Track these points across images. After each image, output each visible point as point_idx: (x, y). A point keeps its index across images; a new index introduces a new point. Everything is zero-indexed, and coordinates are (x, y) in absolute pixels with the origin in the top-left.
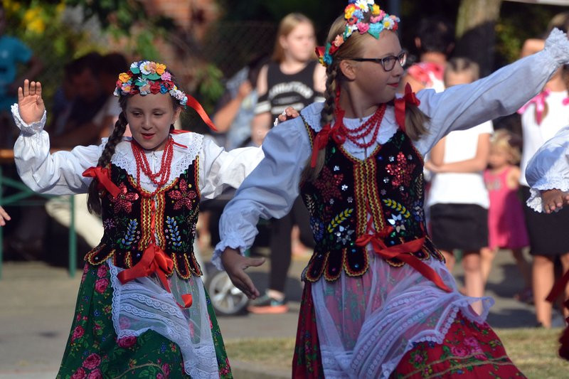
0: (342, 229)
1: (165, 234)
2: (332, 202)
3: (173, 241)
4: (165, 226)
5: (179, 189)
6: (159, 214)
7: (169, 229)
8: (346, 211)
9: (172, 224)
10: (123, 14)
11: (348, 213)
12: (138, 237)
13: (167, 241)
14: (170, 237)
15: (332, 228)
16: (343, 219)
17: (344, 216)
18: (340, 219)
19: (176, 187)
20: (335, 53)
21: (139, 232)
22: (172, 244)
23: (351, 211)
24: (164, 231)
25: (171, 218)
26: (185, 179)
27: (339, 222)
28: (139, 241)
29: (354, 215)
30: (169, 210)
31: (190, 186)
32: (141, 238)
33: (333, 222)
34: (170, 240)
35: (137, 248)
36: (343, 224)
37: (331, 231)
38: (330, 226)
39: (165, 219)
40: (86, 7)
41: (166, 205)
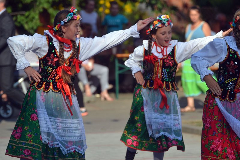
0: (231, 83)
1: (162, 75)
2: (231, 73)
3: (164, 77)
4: (162, 72)
5: (168, 59)
6: (160, 67)
7: (163, 73)
8: (234, 78)
9: (165, 71)
10: (159, 6)
11: (235, 79)
12: (152, 75)
13: (162, 77)
14: (164, 76)
15: (227, 82)
16: (232, 80)
17: (233, 79)
18: (231, 80)
19: (167, 58)
20: (237, 22)
21: (152, 73)
22: (164, 78)
23: (236, 79)
24: (161, 73)
25: (164, 69)
26: (171, 56)
27: (231, 81)
28: (152, 76)
29: (237, 80)
30: (164, 66)
31: (172, 58)
32: (153, 75)
33: (228, 80)
34: (163, 77)
35: (151, 79)
36: (232, 82)
37: (226, 83)
38: (226, 81)
39: (162, 69)
40: (147, 3)
41: (163, 64)
